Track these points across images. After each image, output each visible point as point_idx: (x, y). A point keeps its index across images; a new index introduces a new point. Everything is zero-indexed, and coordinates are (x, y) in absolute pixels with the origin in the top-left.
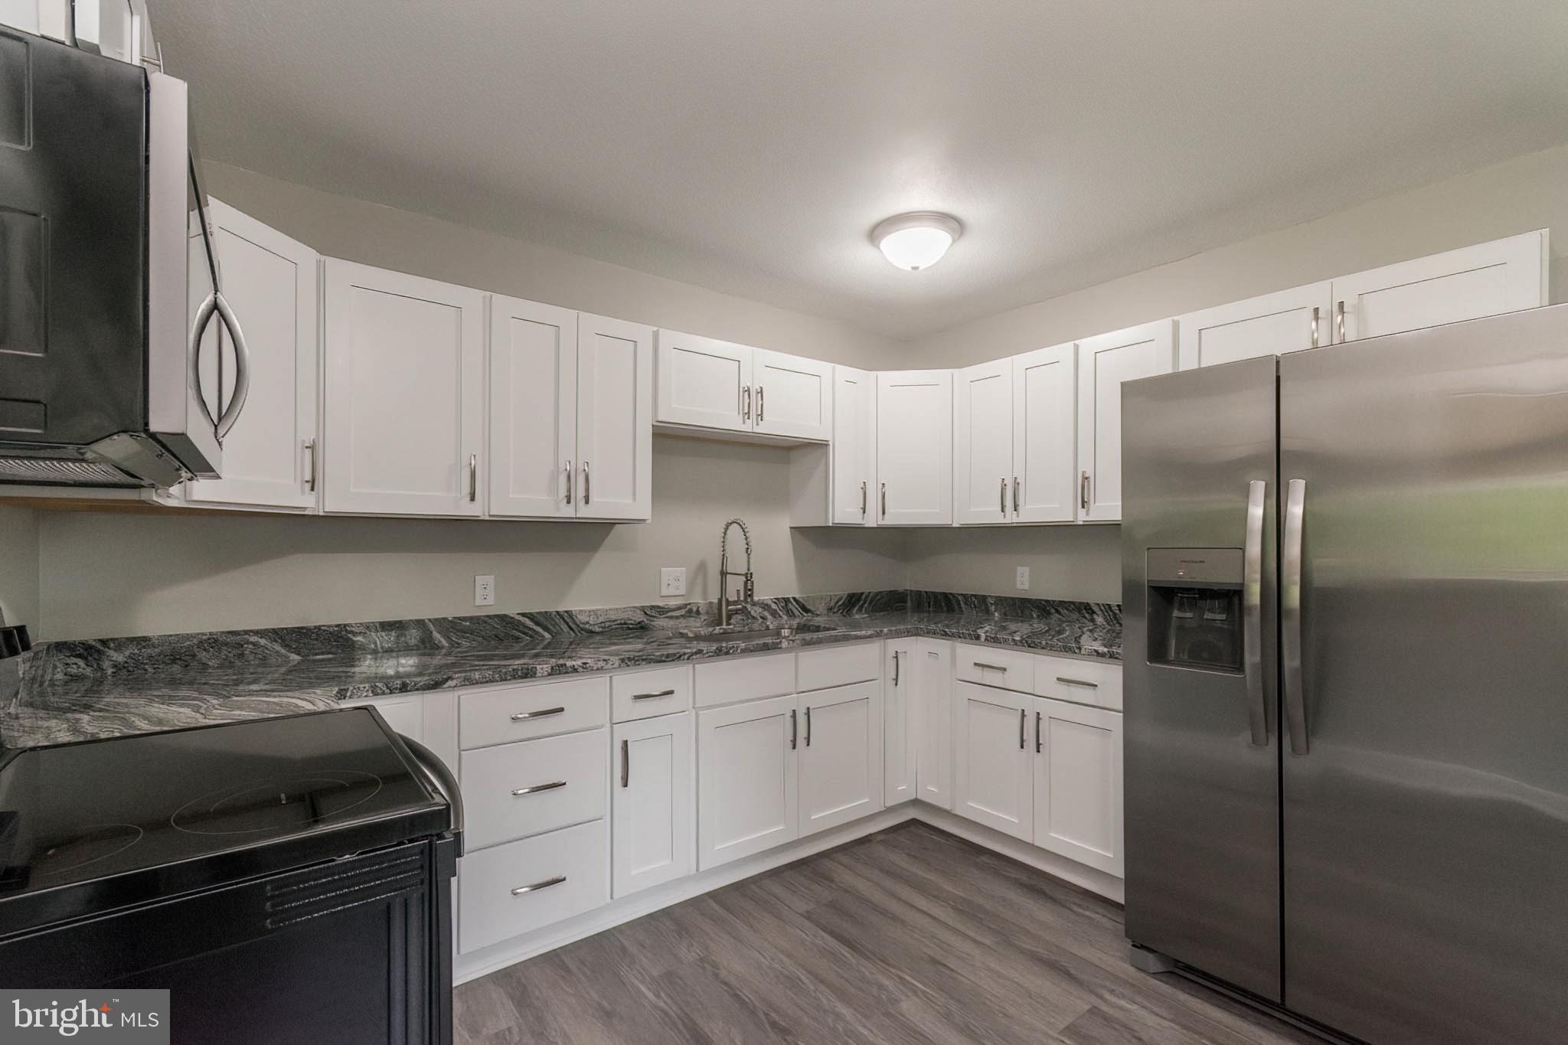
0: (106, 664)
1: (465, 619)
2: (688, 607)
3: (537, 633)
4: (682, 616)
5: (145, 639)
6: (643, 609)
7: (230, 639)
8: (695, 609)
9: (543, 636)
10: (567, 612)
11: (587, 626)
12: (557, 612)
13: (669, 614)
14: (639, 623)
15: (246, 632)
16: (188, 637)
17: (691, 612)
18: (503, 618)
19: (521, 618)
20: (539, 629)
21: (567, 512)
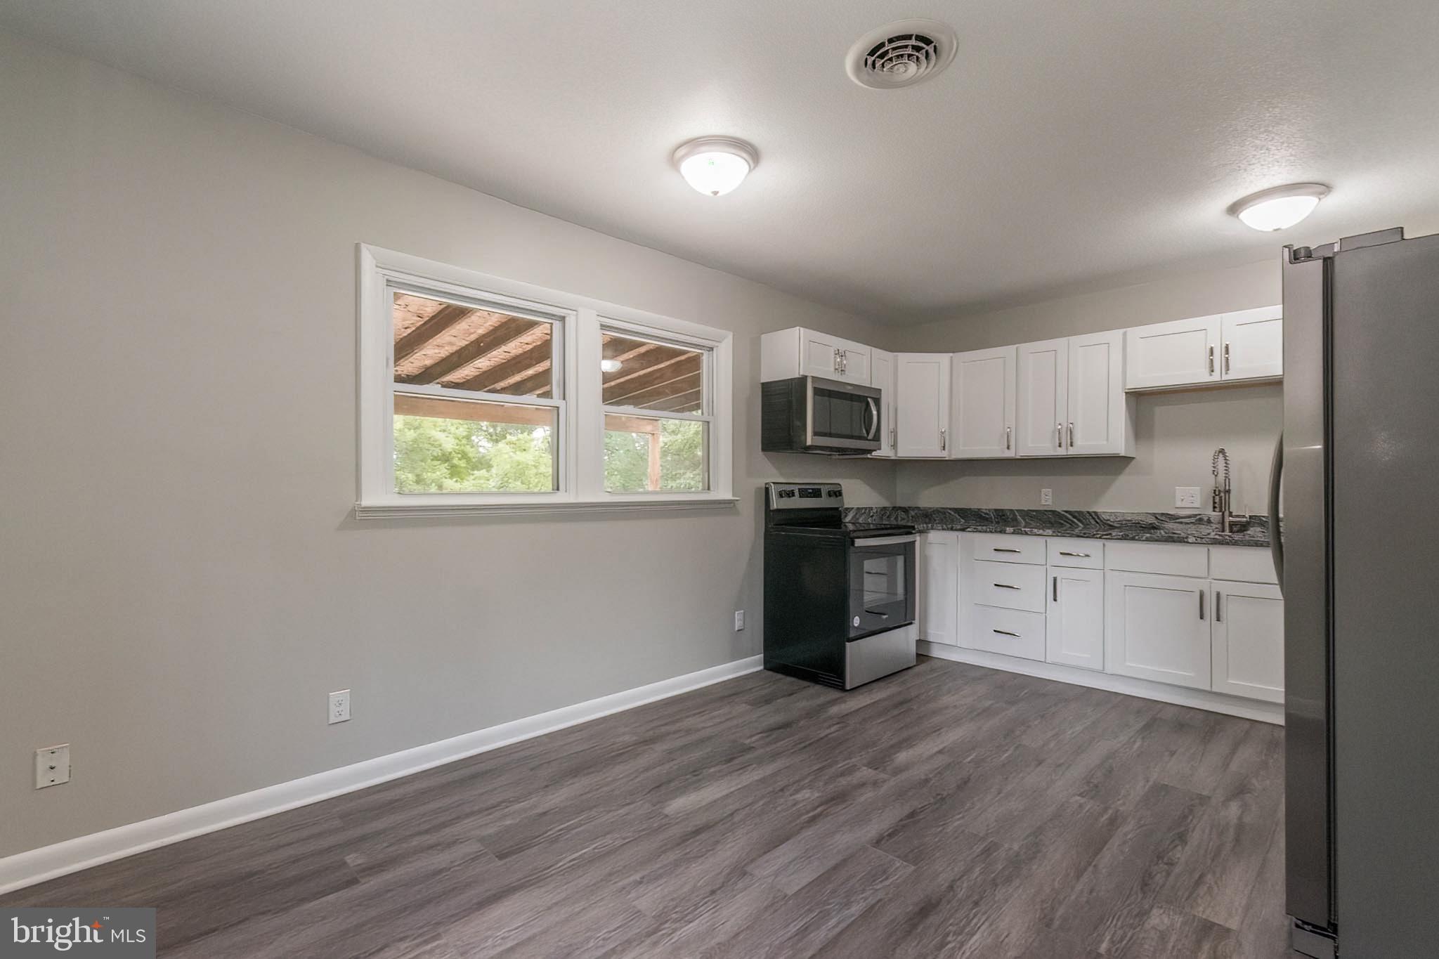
0: (910, 515)
1: (1034, 511)
2: (1198, 517)
3: (1073, 522)
4: (1192, 523)
5: (919, 508)
6: (1154, 515)
7: (942, 510)
8: (1206, 519)
9: (1077, 525)
10: (1095, 512)
11: (1108, 522)
12: (1088, 512)
13: (1178, 521)
14: (1151, 524)
15: (947, 508)
16: (930, 508)
17: (1200, 520)
18: (1053, 512)
19: (1063, 513)
20: (1075, 520)
21: (1061, 452)
